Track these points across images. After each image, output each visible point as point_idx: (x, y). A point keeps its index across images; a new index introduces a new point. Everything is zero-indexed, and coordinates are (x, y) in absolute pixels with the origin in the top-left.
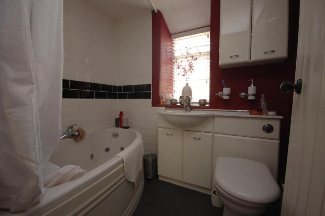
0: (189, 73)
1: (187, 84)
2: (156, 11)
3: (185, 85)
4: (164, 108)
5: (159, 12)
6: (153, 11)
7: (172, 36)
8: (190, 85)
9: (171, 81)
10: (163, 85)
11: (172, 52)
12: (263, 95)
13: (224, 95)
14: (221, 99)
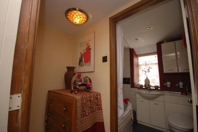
0: (147, 72)
1: (147, 78)
2: (131, 48)
3: (146, 78)
4: (137, 89)
5: (133, 49)
6: (130, 49)
7: (138, 56)
8: (148, 78)
9: (138, 75)
10: (135, 77)
11: (138, 63)
12: (187, 87)
13: (168, 85)
14: (166, 86)
